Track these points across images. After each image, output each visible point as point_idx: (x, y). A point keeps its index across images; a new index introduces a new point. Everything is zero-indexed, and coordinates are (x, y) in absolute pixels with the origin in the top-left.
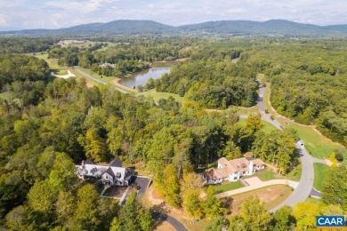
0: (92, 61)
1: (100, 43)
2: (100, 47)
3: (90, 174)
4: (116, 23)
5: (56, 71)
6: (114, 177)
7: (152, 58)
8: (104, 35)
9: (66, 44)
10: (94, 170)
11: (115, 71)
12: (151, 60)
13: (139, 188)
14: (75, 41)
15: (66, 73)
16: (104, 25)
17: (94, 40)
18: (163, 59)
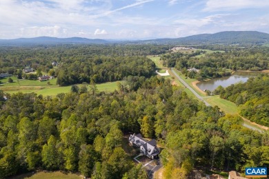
0: (185, 65)
1: (200, 50)
2: (198, 53)
3: (135, 143)
4: (222, 33)
5: (159, 70)
6: (146, 150)
7: (237, 67)
8: (208, 44)
9: (176, 50)
10: (138, 141)
11: (197, 75)
12: (235, 69)
13: (158, 164)
14: (184, 48)
15: (165, 72)
16: (211, 35)
17: (198, 48)
18: (247, 69)
